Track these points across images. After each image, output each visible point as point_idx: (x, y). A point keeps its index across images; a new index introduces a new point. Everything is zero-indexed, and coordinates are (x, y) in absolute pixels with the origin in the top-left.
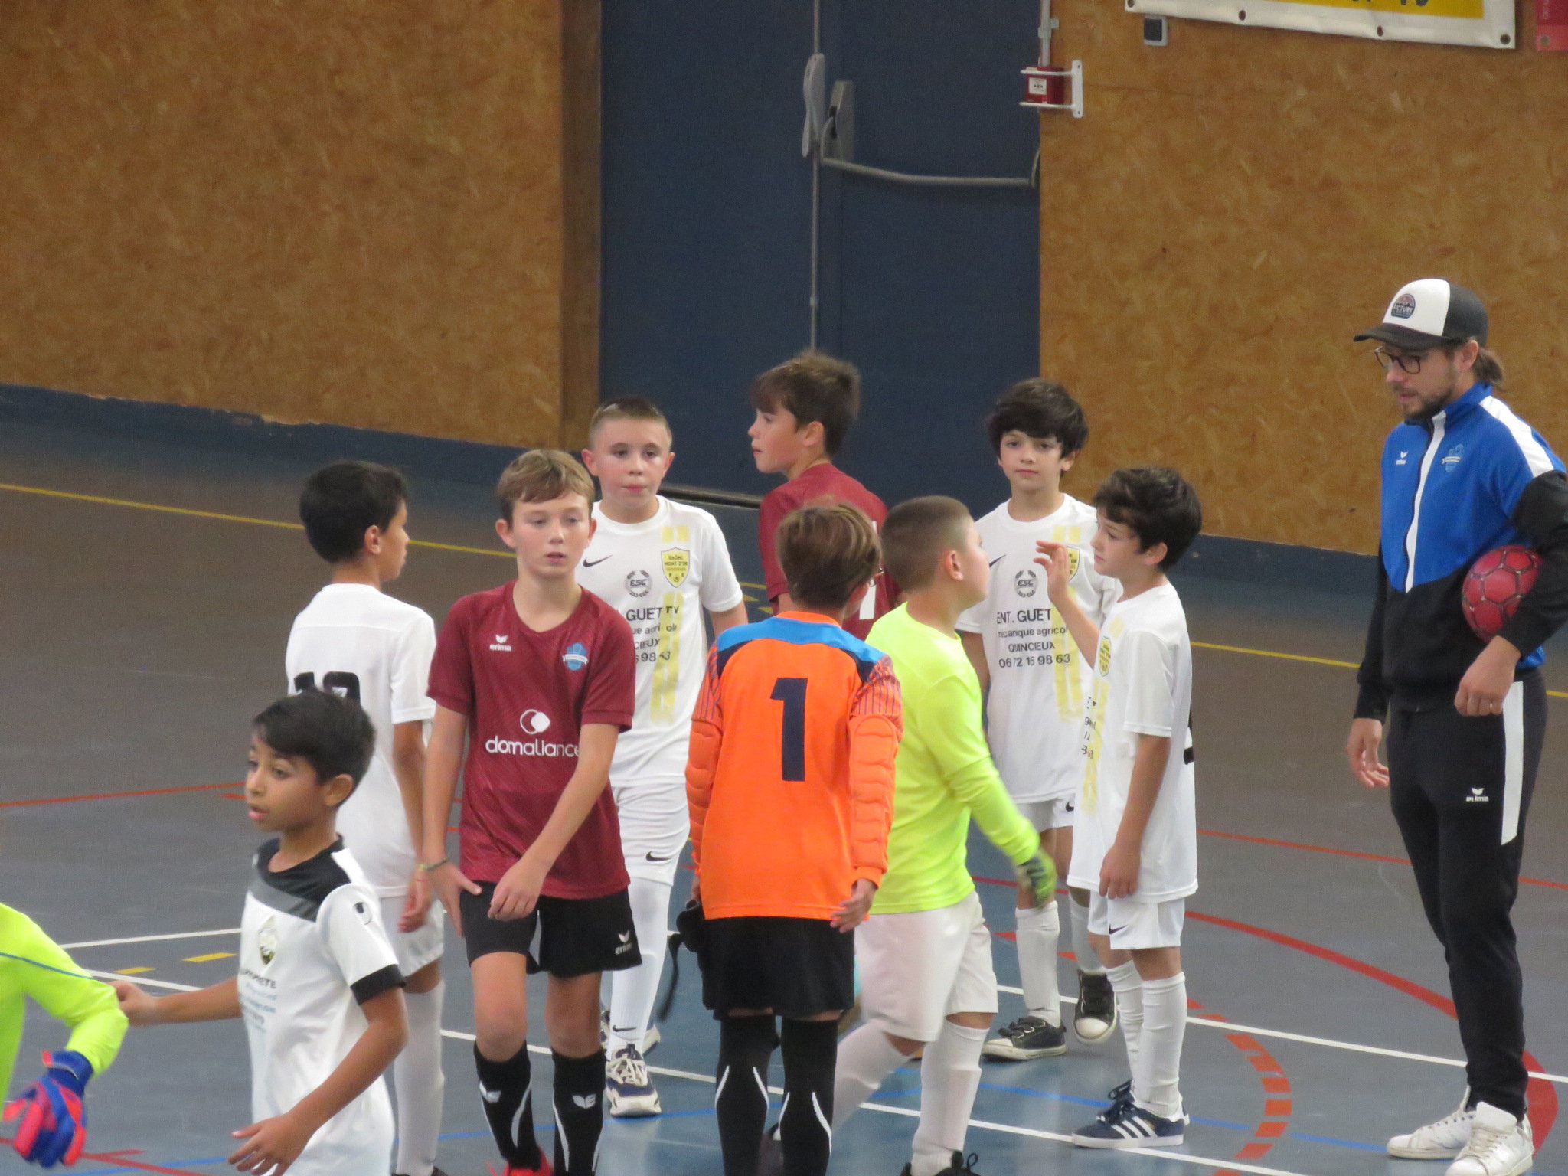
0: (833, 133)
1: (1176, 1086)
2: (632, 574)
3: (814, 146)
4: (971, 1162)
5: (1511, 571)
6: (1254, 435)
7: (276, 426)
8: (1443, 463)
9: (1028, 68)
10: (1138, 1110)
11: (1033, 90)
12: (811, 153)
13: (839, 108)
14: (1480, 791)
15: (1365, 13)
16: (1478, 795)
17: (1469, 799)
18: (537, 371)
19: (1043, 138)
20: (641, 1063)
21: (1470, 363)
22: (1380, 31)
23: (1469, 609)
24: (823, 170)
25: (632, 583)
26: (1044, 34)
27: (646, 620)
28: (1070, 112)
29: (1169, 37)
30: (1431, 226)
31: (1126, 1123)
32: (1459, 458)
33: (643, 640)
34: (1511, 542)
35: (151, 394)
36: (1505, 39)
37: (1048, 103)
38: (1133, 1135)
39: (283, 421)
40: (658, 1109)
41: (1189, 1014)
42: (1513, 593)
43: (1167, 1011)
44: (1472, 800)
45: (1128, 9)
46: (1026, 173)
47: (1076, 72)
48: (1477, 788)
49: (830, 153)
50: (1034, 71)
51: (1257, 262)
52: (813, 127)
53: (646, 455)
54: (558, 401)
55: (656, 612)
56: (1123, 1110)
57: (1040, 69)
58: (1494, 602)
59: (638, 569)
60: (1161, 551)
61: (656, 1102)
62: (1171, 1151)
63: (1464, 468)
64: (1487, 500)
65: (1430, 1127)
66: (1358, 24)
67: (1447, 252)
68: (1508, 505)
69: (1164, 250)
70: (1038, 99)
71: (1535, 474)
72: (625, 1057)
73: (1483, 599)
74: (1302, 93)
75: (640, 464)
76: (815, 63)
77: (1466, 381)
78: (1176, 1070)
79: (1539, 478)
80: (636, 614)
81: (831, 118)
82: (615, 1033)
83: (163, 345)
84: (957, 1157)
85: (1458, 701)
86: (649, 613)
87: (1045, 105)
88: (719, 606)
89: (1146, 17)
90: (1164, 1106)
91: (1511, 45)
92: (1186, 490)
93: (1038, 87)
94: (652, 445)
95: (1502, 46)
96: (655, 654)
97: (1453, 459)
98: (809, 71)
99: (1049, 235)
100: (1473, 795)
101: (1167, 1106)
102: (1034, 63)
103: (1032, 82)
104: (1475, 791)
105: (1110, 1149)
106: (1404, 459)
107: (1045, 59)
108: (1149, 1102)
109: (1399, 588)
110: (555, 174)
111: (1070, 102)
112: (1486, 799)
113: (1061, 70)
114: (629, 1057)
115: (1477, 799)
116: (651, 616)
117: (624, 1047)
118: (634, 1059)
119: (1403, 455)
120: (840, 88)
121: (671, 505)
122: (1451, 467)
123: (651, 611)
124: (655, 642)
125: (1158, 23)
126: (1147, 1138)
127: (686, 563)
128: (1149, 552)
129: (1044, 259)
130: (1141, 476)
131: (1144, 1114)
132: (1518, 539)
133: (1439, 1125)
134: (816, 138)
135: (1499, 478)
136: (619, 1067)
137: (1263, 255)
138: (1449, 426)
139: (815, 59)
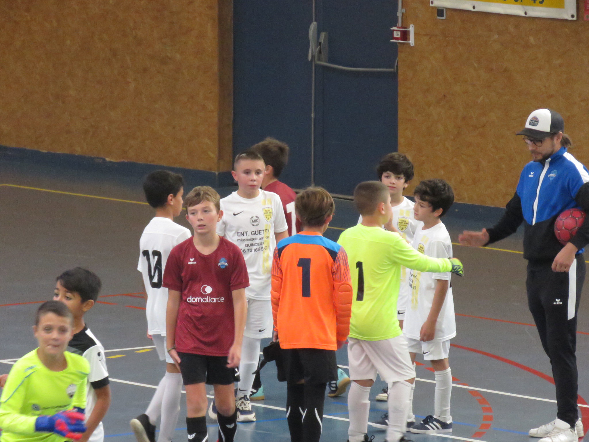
0: (320, 52)
1: (449, 410)
2: (252, 217)
3: (313, 57)
4: (372, 439)
5: (573, 217)
6: (478, 165)
7: (110, 162)
8: (549, 176)
9: (393, 27)
10: (435, 419)
11: (395, 36)
12: (312, 59)
13: (322, 43)
14: (559, 300)
15: (520, 6)
16: (558, 302)
17: (555, 303)
18: (209, 142)
19: (399, 54)
20: (249, 402)
21: (560, 140)
22: (526, 13)
23: (557, 232)
24: (316, 66)
25: (252, 221)
26: (399, 14)
27: (259, 235)
28: (409, 44)
29: (446, 16)
30: (545, 86)
31: (431, 424)
32: (555, 175)
33: (258, 243)
34: (574, 207)
35: (62, 150)
36: (573, 16)
37: (401, 40)
38: (433, 429)
39: (113, 160)
40: (255, 419)
41: (453, 383)
42: (574, 227)
43: (444, 382)
44: (556, 304)
45: (431, 5)
46: (393, 67)
47: (411, 29)
48: (558, 299)
49: (319, 60)
50: (395, 28)
51: (479, 101)
52: (312, 50)
53: (257, 173)
54: (217, 153)
55: (262, 232)
56: (430, 419)
57: (398, 28)
58: (567, 229)
59: (254, 216)
60: (441, 210)
61: (254, 417)
62: (448, 435)
63: (557, 179)
64: (566, 191)
65: (545, 426)
66: (517, 10)
67: (551, 96)
68: (574, 193)
69: (445, 96)
70: (397, 39)
71: (585, 182)
72: (243, 400)
73: (563, 228)
74: (496, 36)
75: (255, 177)
76: (313, 26)
77: (558, 146)
78: (449, 404)
79: (586, 184)
80: (255, 232)
81: (319, 46)
82: (240, 391)
83: (68, 132)
84: (366, 437)
85: (553, 266)
86: (259, 232)
87: (400, 41)
88: (280, 230)
89: (438, 8)
90: (445, 418)
91: (575, 19)
92: (449, 188)
93: (397, 34)
94: (259, 170)
95: (571, 19)
96: (263, 248)
97: (553, 175)
98: (311, 28)
99: (401, 90)
100: (556, 302)
101: (446, 418)
102: (395, 25)
103: (395, 33)
104: (557, 300)
105: (425, 434)
106: (532, 175)
107: (400, 24)
108: (439, 416)
109: (530, 223)
110: (215, 67)
111: (409, 40)
112: (561, 303)
113: (406, 28)
114: (244, 400)
115: (558, 303)
116: (260, 233)
117: (243, 396)
118: (246, 401)
119: (532, 173)
120: (323, 35)
121: (264, 192)
122: (551, 178)
123: (260, 231)
124: (263, 243)
125: (442, 11)
126: (438, 430)
127: (271, 213)
128: (436, 211)
129: (400, 99)
130: (432, 183)
131: (438, 421)
132: (576, 206)
133: (548, 425)
134: (314, 54)
135: (571, 183)
136: (241, 404)
137: (481, 98)
138: (551, 163)
139: (313, 24)
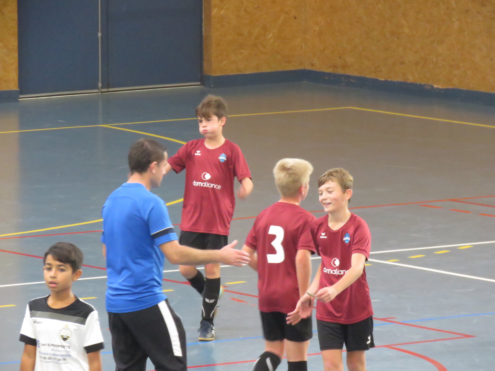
7: (438, 89)
35: (398, 79)
39: (440, 87)
83: (402, 63)
